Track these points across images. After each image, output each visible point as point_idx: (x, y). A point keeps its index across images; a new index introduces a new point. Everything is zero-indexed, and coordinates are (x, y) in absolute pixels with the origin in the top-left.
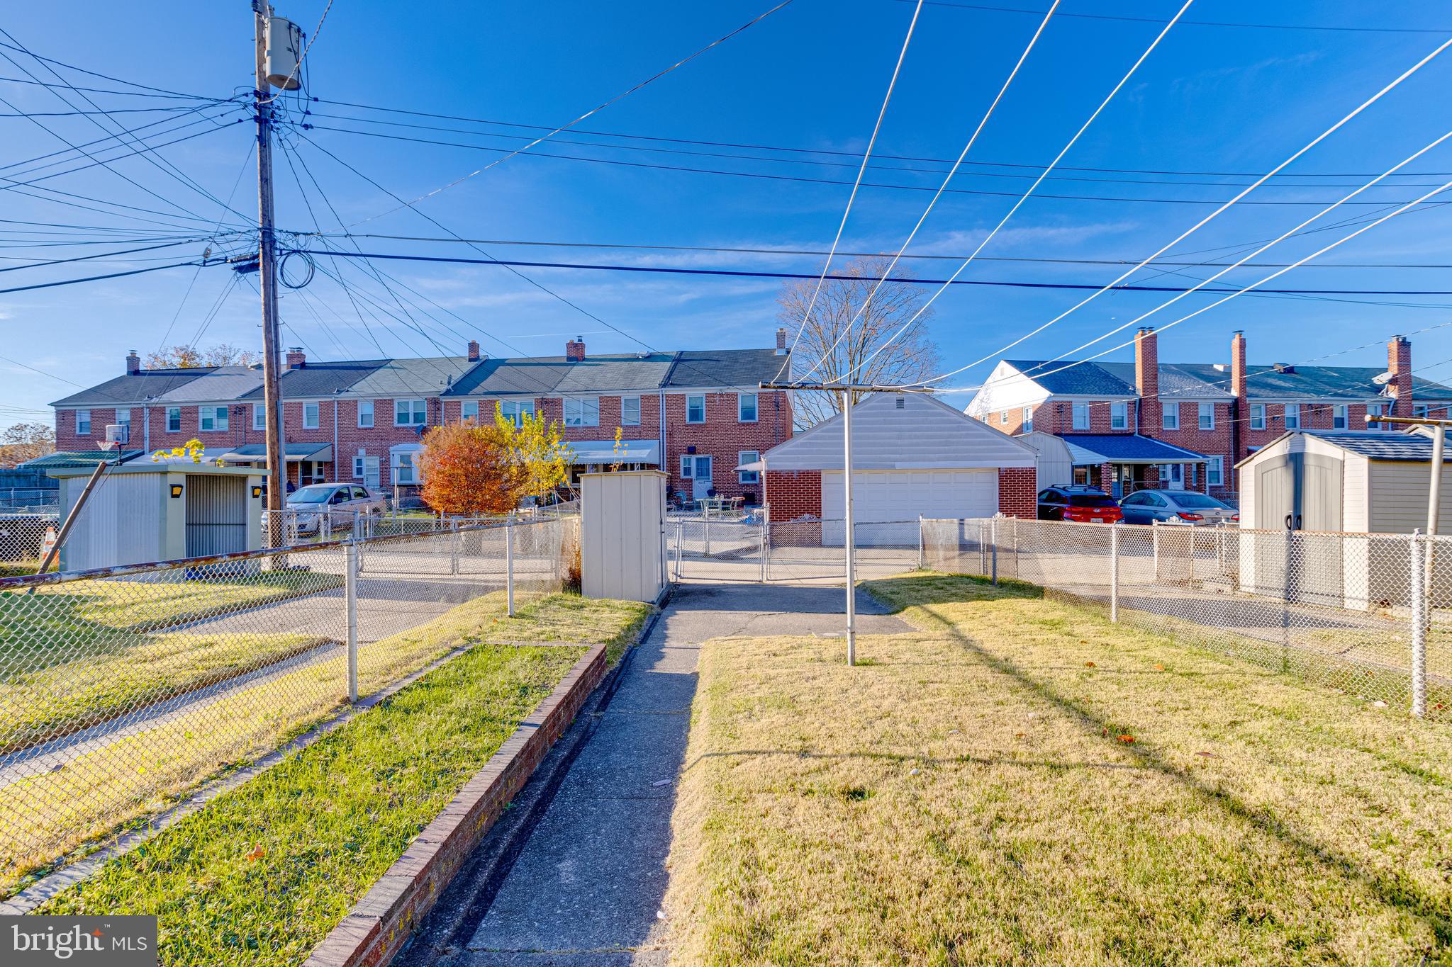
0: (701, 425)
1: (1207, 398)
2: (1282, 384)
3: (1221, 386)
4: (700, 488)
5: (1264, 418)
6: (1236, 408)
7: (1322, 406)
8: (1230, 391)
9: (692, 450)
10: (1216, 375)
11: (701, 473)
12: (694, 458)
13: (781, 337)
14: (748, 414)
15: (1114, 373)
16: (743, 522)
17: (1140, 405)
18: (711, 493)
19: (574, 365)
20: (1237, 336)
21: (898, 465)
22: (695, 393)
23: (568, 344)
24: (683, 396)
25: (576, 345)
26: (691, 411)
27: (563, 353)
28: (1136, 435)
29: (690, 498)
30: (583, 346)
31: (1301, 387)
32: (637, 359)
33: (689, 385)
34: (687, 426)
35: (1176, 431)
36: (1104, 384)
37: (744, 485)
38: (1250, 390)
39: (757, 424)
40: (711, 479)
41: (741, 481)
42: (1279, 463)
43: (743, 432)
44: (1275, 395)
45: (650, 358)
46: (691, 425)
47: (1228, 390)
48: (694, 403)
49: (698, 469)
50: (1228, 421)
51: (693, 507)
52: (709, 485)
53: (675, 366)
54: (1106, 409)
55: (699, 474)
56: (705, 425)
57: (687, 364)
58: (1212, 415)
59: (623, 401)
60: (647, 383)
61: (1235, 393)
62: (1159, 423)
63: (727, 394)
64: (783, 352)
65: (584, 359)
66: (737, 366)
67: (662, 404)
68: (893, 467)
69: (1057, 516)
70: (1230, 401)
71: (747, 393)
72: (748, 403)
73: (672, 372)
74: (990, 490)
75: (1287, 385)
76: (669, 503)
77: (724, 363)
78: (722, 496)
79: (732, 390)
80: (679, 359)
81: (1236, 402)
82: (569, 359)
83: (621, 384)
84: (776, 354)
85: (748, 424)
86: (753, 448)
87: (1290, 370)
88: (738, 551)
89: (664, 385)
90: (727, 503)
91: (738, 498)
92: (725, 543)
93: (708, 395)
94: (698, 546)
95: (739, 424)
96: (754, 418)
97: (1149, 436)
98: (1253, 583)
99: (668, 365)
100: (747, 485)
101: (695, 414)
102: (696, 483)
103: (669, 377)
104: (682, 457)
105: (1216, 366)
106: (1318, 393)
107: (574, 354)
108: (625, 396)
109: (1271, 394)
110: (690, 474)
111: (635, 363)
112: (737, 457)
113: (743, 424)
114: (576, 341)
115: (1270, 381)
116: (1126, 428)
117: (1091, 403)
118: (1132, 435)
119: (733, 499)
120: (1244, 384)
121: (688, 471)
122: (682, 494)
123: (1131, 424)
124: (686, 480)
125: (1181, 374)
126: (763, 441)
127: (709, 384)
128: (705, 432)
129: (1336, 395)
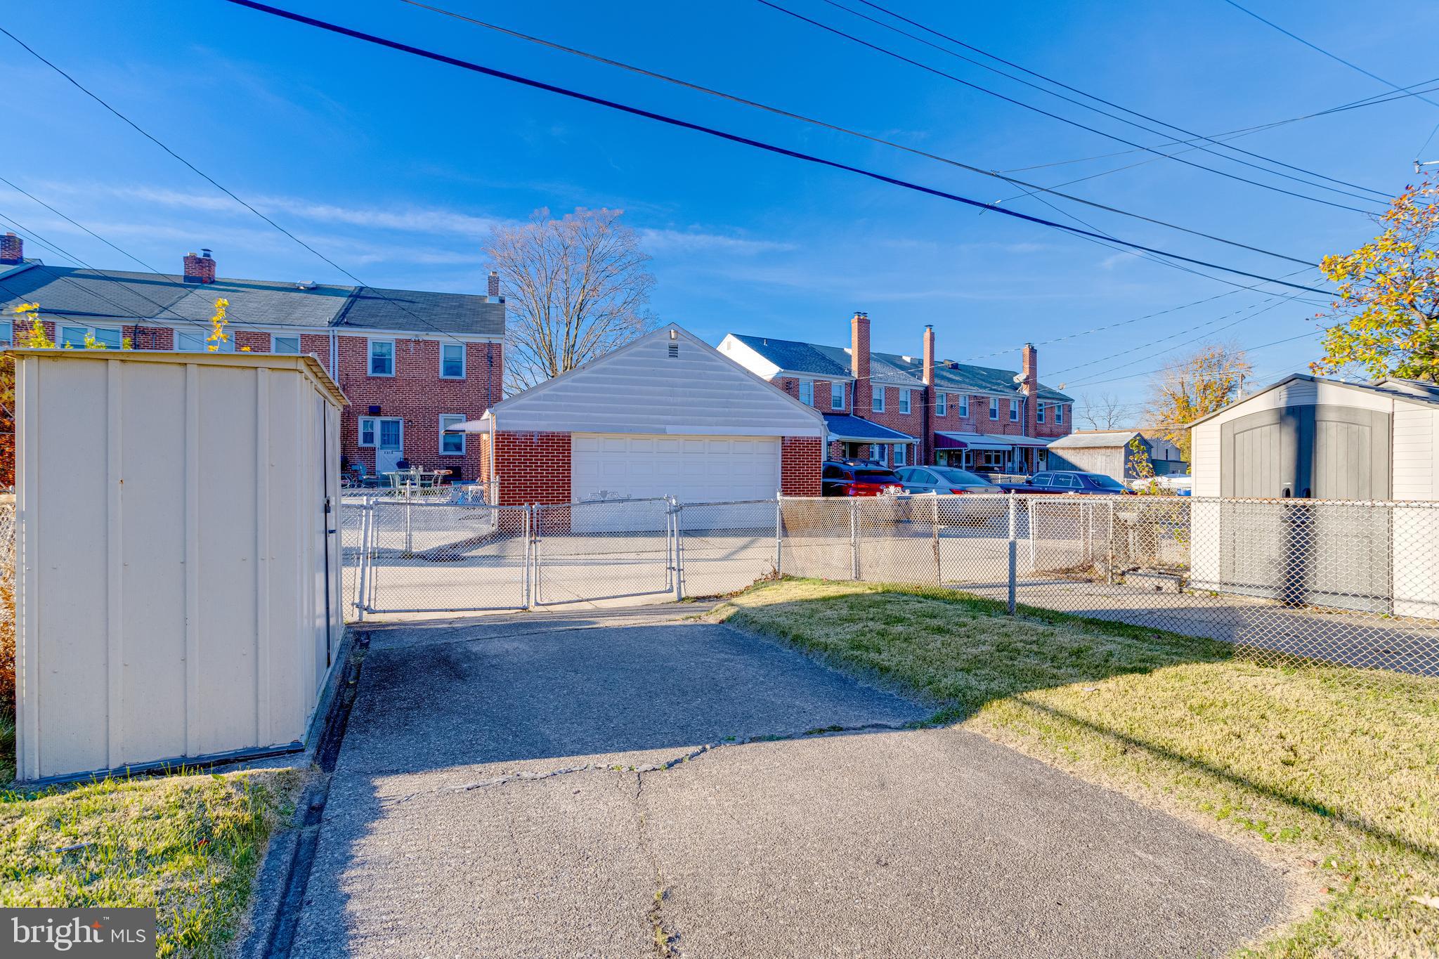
0: (388, 379)
1: (906, 385)
2: (951, 376)
3: (913, 375)
4: (386, 461)
5: (944, 404)
6: (926, 395)
7: (983, 398)
8: (922, 380)
9: (375, 411)
10: (905, 365)
11: (389, 439)
12: (377, 421)
13: (493, 282)
14: (453, 368)
15: (829, 356)
16: (452, 503)
17: (855, 387)
18: (403, 465)
19: (196, 287)
20: (928, 330)
21: (669, 428)
22: (380, 338)
23: (186, 259)
24: (364, 340)
25: (199, 261)
26: (374, 361)
27: (179, 270)
28: (852, 415)
29: (372, 471)
30: (211, 264)
31: (967, 380)
32: (297, 290)
33: (372, 326)
34: (369, 379)
35: (882, 414)
36: (824, 364)
37: (446, 457)
38: (937, 381)
39: (464, 381)
40: (401, 448)
41: (441, 451)
42: (1270, 419)
43: (445, 390)
44: (952, 386)
45: (315, 289)
46: (374, 378)
47: (920, 378)
48: (378, 350)
49: (383, 435)
50: (919, 405)
51: (379, 482)
52: (399, 455)
53: (352, 303)
54: (827, 388)
55: (385, 441)
56: (394, 379)
57: (370, 302)
58: (909, 401)
59: (273, 341)
60: (311, 320)
61: (926, 381)
62: (870, 404)
63: (425, 342)
64: (495, 301)
65: (213, 282)
66: (437, 310)
67: (334, 348)
68: (664, 432)
69: (840, 492)
70: (922, 389)
71: (451, 342)
72: (453, 355)
73: (347, 310)
74: (770, 464)
75: (957, 378)
76: (343, 478)
77: (420, 305)
78: (421, 468)
79: (432, 336)
80: (358, 296)
81: (927, 389)
82: (186, 278)
83: (271, 317)
84: (488, 301)
85: (452, 381)
86: (458, 411)
87: (955, 366)
88: (455, 546)
89: (337, 324)
90: (430, 478)
91: (443, 472)
92: (433, 534)
93: (398, 341)
94: (393, 540)
95: (440, 381)
96: (459, 374)
97: (862, 417)
98: (1217, 579)
99: (342, 301)
100: (450, 457)
101: (380, 364)
102: (380, 454)
103: (343, 315)
104: (361, 420)
105: (904, 358)
106: (981, 387)
107: (196, 273)
108: (276, 333)
109: (950, 385)
110: (372, 441)
111: (294, 294)
112: (437, 422)
113: (446, 381)
114: (200, 255)
115: (945, 374)
116: (843, 408)
117: (815, 381)
118: (848, 415)
119: (436, 472)
120: (933, 375)
121: (369, 437)
122: (361, 467)
123: (848, 404)
124: (365, 449)
125: (880, 361)
126: (471, 403)
127: (401, 327)
128: (394, 388)
129: (991, 390)
